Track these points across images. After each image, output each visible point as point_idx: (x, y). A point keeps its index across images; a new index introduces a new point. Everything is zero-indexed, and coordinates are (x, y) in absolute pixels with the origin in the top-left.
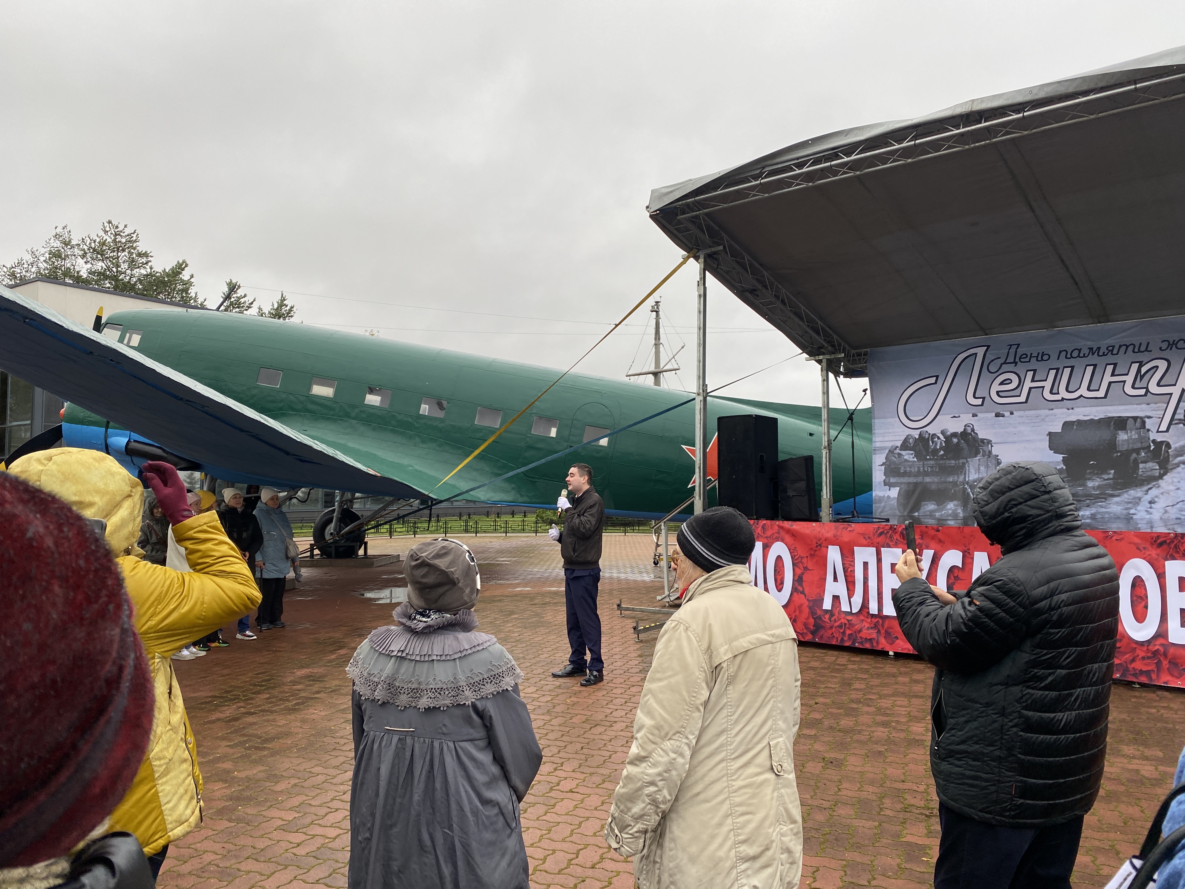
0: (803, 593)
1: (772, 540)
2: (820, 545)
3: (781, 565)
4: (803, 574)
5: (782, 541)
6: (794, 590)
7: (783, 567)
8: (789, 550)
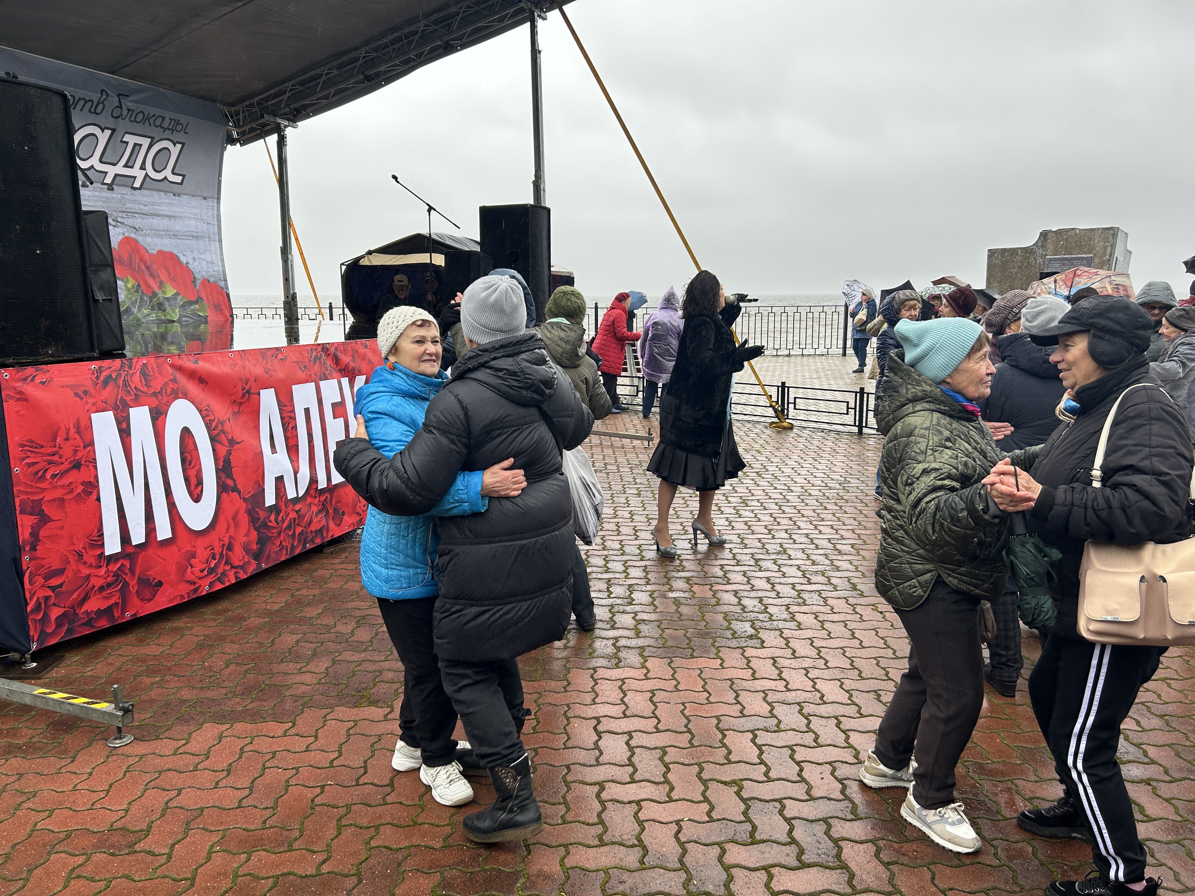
0: (235, 489)
1: (165, 399)
2: (248, 392)
3: (191, 447)
4: (229, 453)
5: (186, 396)
6: (222, 488)
7: (196, 449)
8: (200, 411)
